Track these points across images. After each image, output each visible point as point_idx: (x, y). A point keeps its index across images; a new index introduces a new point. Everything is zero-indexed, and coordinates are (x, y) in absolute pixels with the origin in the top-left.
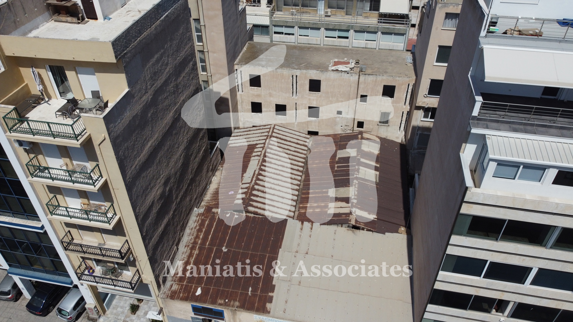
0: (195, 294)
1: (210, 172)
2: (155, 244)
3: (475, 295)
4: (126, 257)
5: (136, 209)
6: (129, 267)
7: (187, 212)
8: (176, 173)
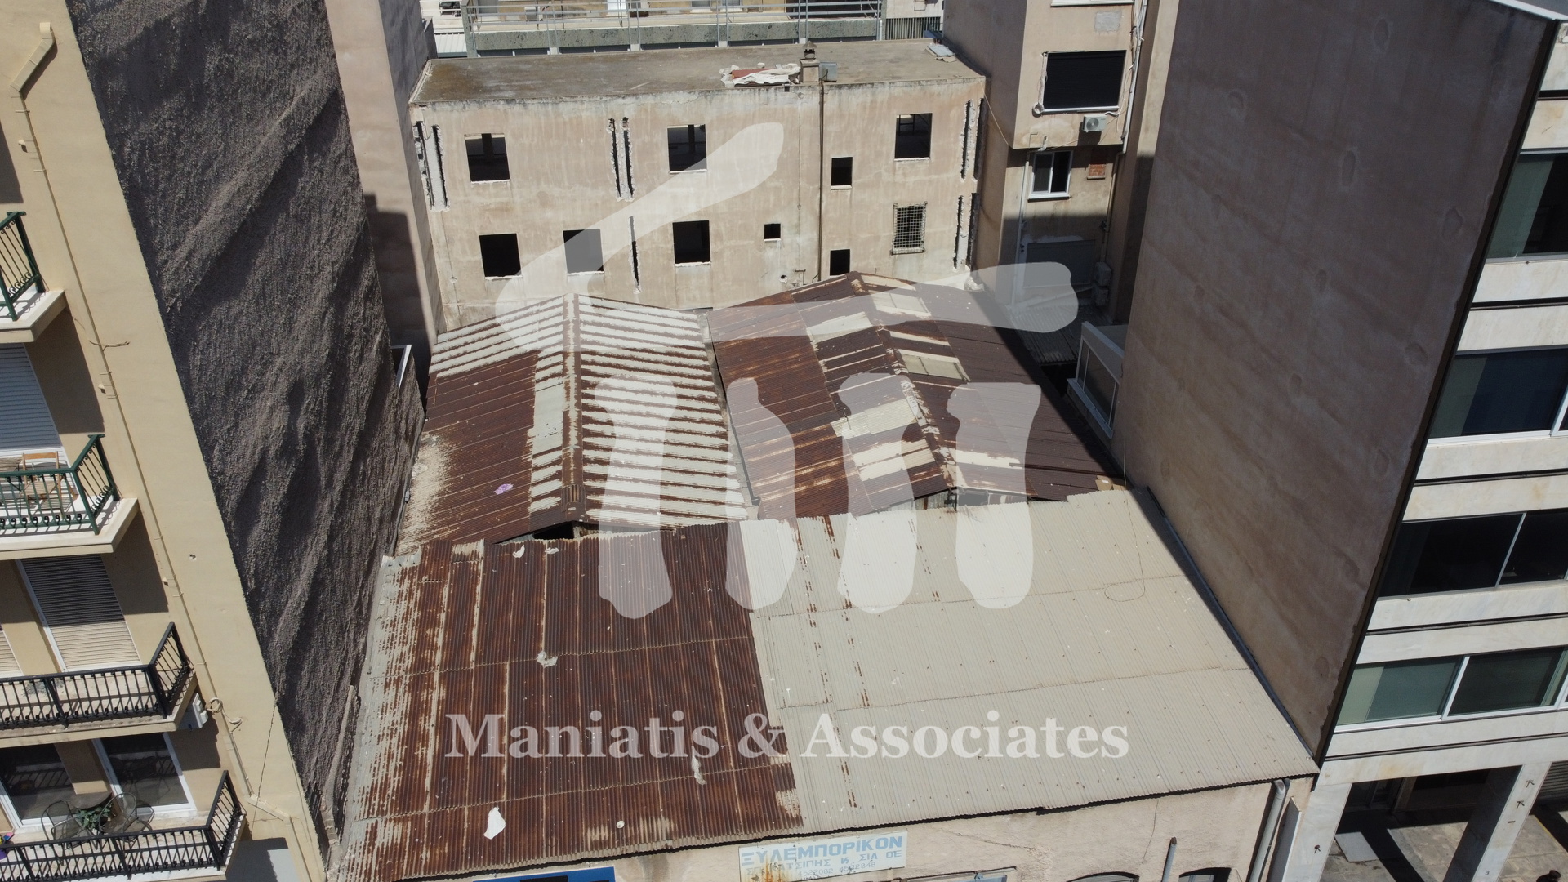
0: (482, 833)
1: (402, 440)
2: (291, 645)
3: (1529, 513)
4: (178, 702)
5: (213, 452)
6: (182, 779)
7: (364, 561)
8: (318, 379)
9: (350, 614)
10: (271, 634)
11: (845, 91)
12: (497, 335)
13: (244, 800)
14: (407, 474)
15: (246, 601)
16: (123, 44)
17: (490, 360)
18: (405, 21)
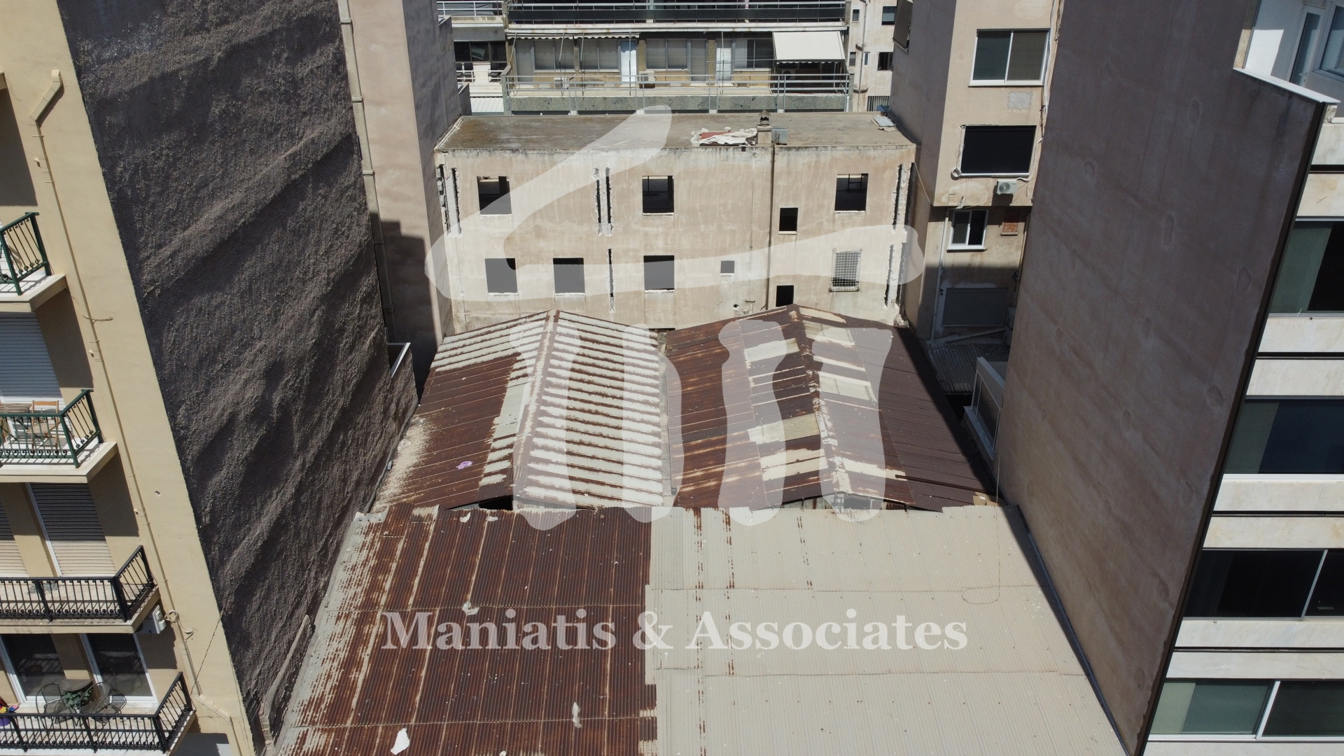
0: (389, 749)
1: (391, 419)
2: (244, 574)
3: (1331, 550)
4: (139, 611)
5: (178, 410)
6: (147, 675)
7: (335, 514)
8: (300, 362)
9: (313, 555)
10: (223, 563)
11: (793, 152)
12: (490, 340)
13: (194, 698)
14: (392, 448)
15: (198, 532)
16: (126, 88)
17: (479, 360)
18: (438, 87)
